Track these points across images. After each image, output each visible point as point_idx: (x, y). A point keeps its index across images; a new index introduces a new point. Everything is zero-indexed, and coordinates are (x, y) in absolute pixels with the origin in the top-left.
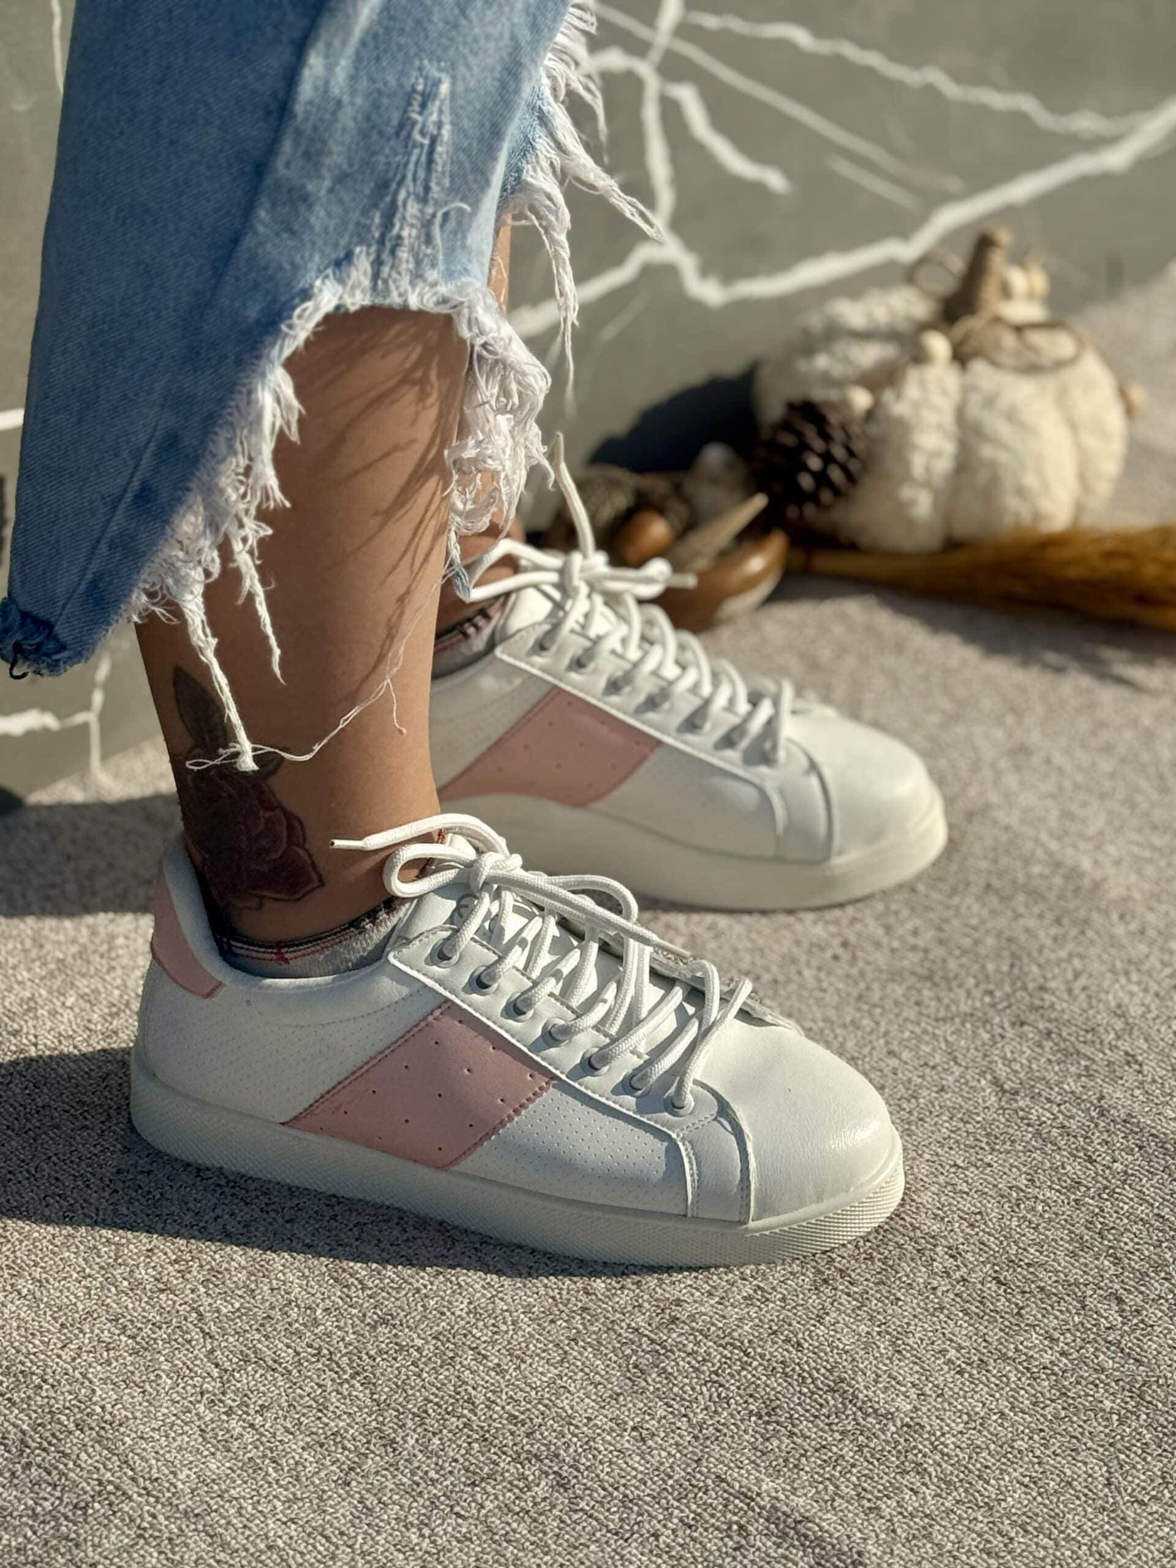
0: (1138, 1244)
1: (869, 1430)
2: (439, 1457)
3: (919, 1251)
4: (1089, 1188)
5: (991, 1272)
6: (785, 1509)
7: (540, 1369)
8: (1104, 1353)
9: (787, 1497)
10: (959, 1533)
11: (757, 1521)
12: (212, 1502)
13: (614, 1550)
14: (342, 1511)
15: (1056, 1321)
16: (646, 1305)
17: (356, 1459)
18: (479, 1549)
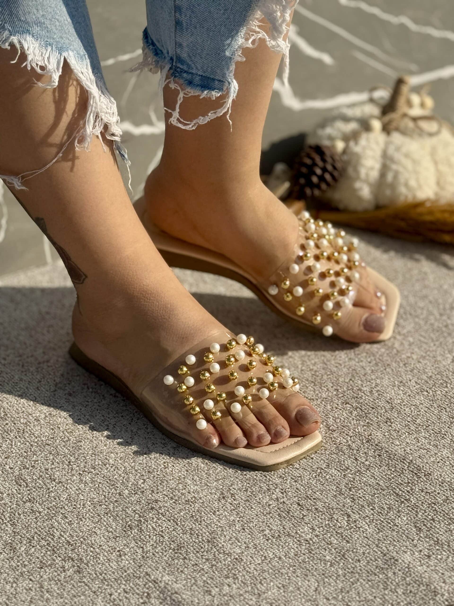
0: (365, 494)
1: (219, 559)
2: (31, 556)
3: (268, 490)
4: (351, 471)
5: (297, 500)
6: (170, 588)
7: (88, 524)
8: (334, 537)
9: (172, 584)
11: (156, 592)
13: (91, 600)
15: (318, 522)
16: (143, 501)
18: (34, 594)
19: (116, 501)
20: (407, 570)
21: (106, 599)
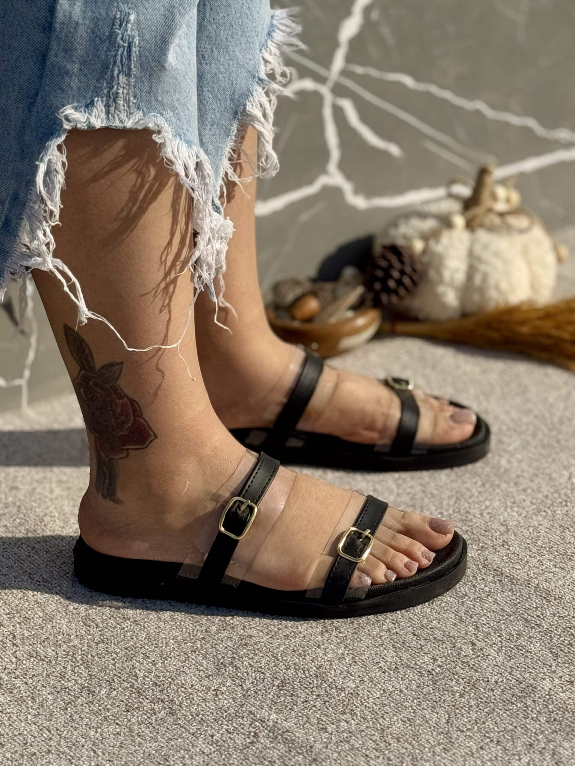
0: (489, 621)
2: (114, 699)
5: (412, 630)
6: (279, 727)
8: (460, 667)
9: (282, 722)
10: (364, 740)
11: (264, 731)
13: (190, 742)
14: (61, 720)
16: (235, 637)
17: (74, 699)
18: (123, 739)
19: (203, 638)
20: (548, 697)
21: (208, 741)
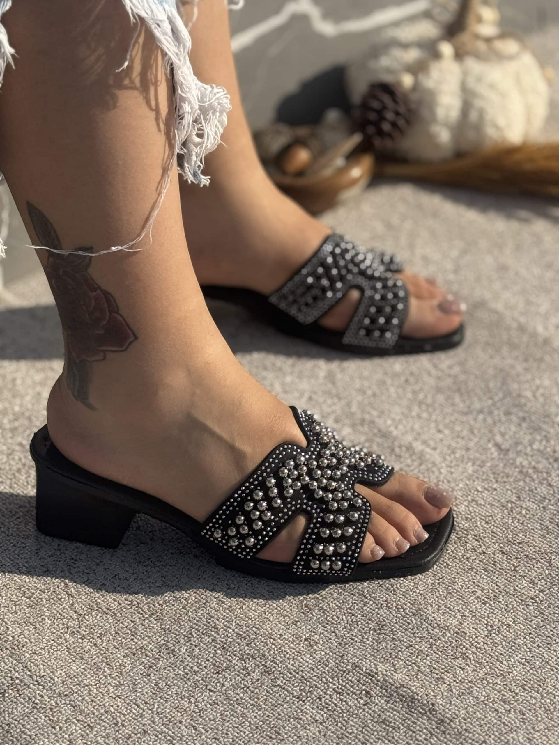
1: (435, 636)
2: (198, 659)
3: (458, 538)
4: (550, 501)
5: (498, 548)
6: (391, 681)
7: (253, 608)
9: (392, 674)
10: (487, 691)
11: (376, 688)
12: (74, 688)
13: (297, 707)
14: (146, 690)
15: (535, 573)
17: (153, 662)
18: (222, 709)
21: (316, 705)
